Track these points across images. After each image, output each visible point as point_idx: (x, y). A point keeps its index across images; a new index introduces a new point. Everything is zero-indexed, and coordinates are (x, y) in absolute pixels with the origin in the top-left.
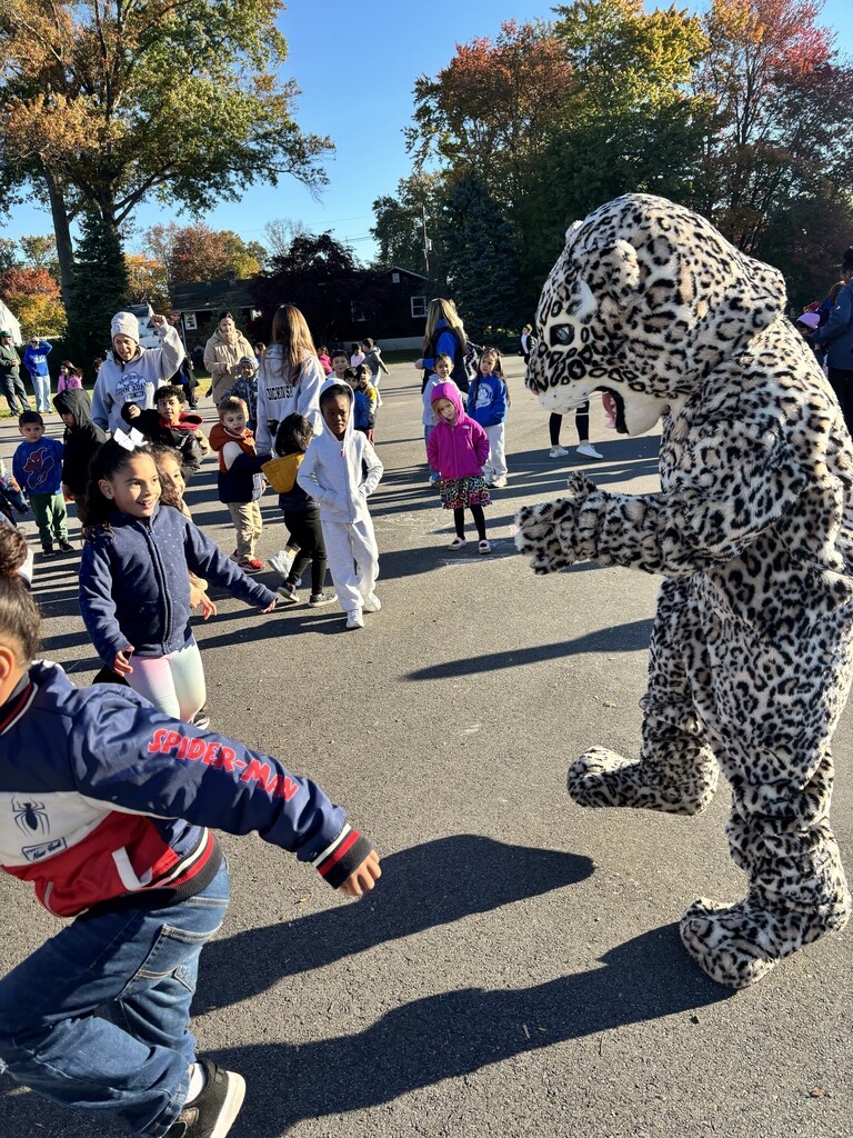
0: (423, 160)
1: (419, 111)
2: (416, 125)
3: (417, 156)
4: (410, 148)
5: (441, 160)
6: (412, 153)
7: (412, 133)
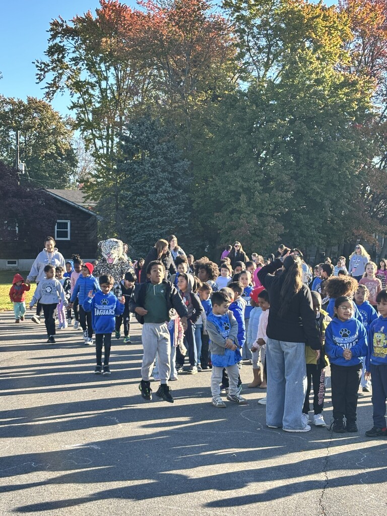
0: (54, 91)
1: (51, 48)
2: (47, 60)
3: (49, 88)
4: (41, 80)
5: (72, 95)
6: (43, 84)
7: (43, 66)
